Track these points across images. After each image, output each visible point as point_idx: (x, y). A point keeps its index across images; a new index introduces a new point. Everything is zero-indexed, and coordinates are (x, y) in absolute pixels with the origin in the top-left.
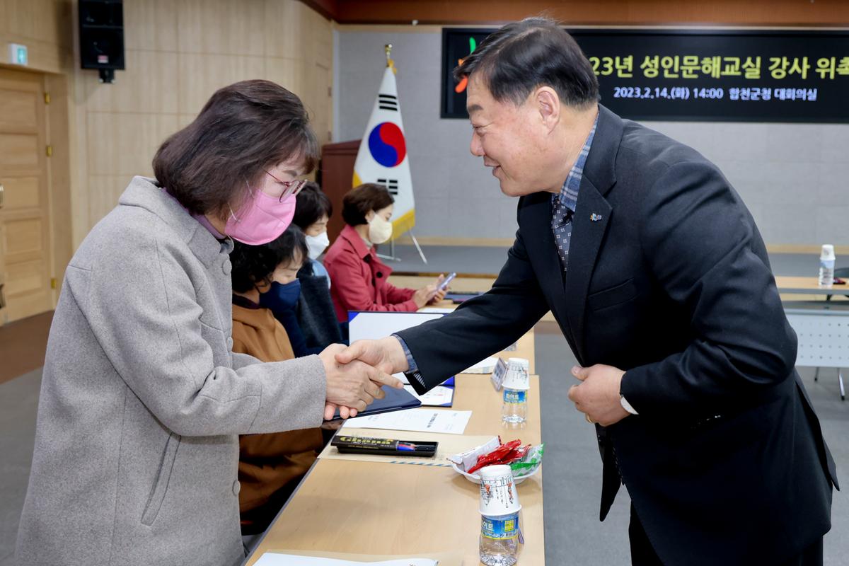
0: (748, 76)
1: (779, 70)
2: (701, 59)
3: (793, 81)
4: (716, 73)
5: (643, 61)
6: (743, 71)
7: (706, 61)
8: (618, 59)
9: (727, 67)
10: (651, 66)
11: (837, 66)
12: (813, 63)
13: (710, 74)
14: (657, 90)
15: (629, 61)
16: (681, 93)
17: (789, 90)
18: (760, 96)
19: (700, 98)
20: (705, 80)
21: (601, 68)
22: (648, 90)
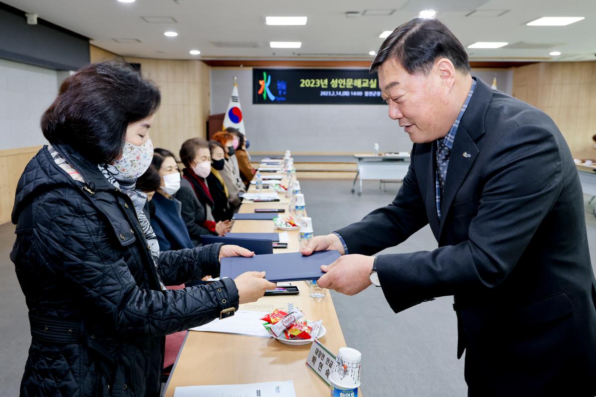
0: (371, 87)
2: (353, 80)
4: (360, 86)
5: (331, 81)
6: (370, 85)
7: (356, 81)
8: (322, 80)
9: (364, 83)
13: (357, 86)
14: (337, 92)
15: (326, 81)
16: (346, 93)
18: (376, 95)
19: (353, 95)
20: (355, 89)
21: (315, 84)
22: (334, 92)
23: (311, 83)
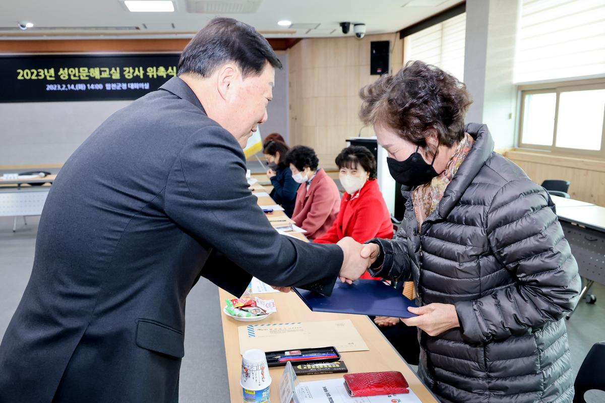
0: (114, 77)
1: (129, 74)
2: (89, 69)
3: (136, 79)
4: (98, 77)
5: (59, 71)
6: (111, 75)
7: (92, 70)
8: (46, 70)
9: (103, 73)
10: (64, 73)
11: (157, 71)
12: (145, 70)
13: (95, 77)
14: (69, 86)
15: (52, 71)
16: (81, 87)
17: (135, 84)
18: (121, 87)
19: (91, 89)
20: (92, 80)
21: (38, 75)
22: (64, 86)
23: (32, 73)
